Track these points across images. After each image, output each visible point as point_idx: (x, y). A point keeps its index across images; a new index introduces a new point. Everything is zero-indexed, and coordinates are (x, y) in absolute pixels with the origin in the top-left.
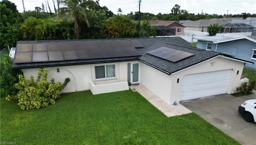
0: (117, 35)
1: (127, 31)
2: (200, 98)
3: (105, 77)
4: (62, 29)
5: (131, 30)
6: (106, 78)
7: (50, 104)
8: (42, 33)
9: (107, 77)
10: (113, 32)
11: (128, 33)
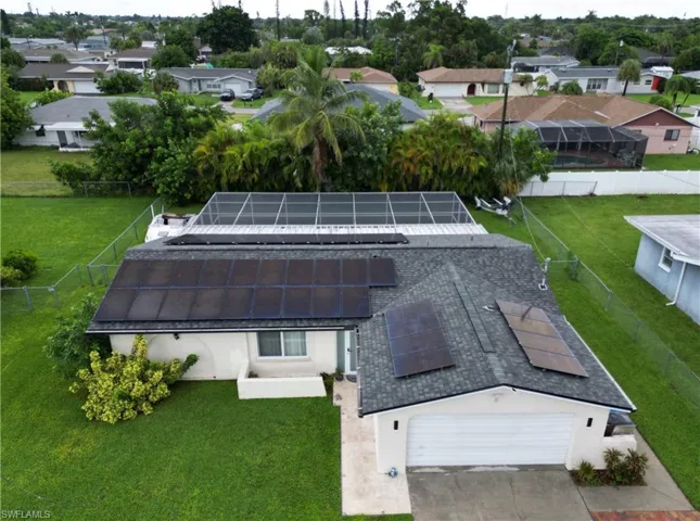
0: (427, 173)
1: (455, 164)
2: (474, 467)
3: (280, 354)
4: (283, 157)
5: (468, 160)
6: (283, 357)
7: (141, 413)
8: (236, 167)
9: (286, 355)
10: (415, 166)
11: (460, 170)
